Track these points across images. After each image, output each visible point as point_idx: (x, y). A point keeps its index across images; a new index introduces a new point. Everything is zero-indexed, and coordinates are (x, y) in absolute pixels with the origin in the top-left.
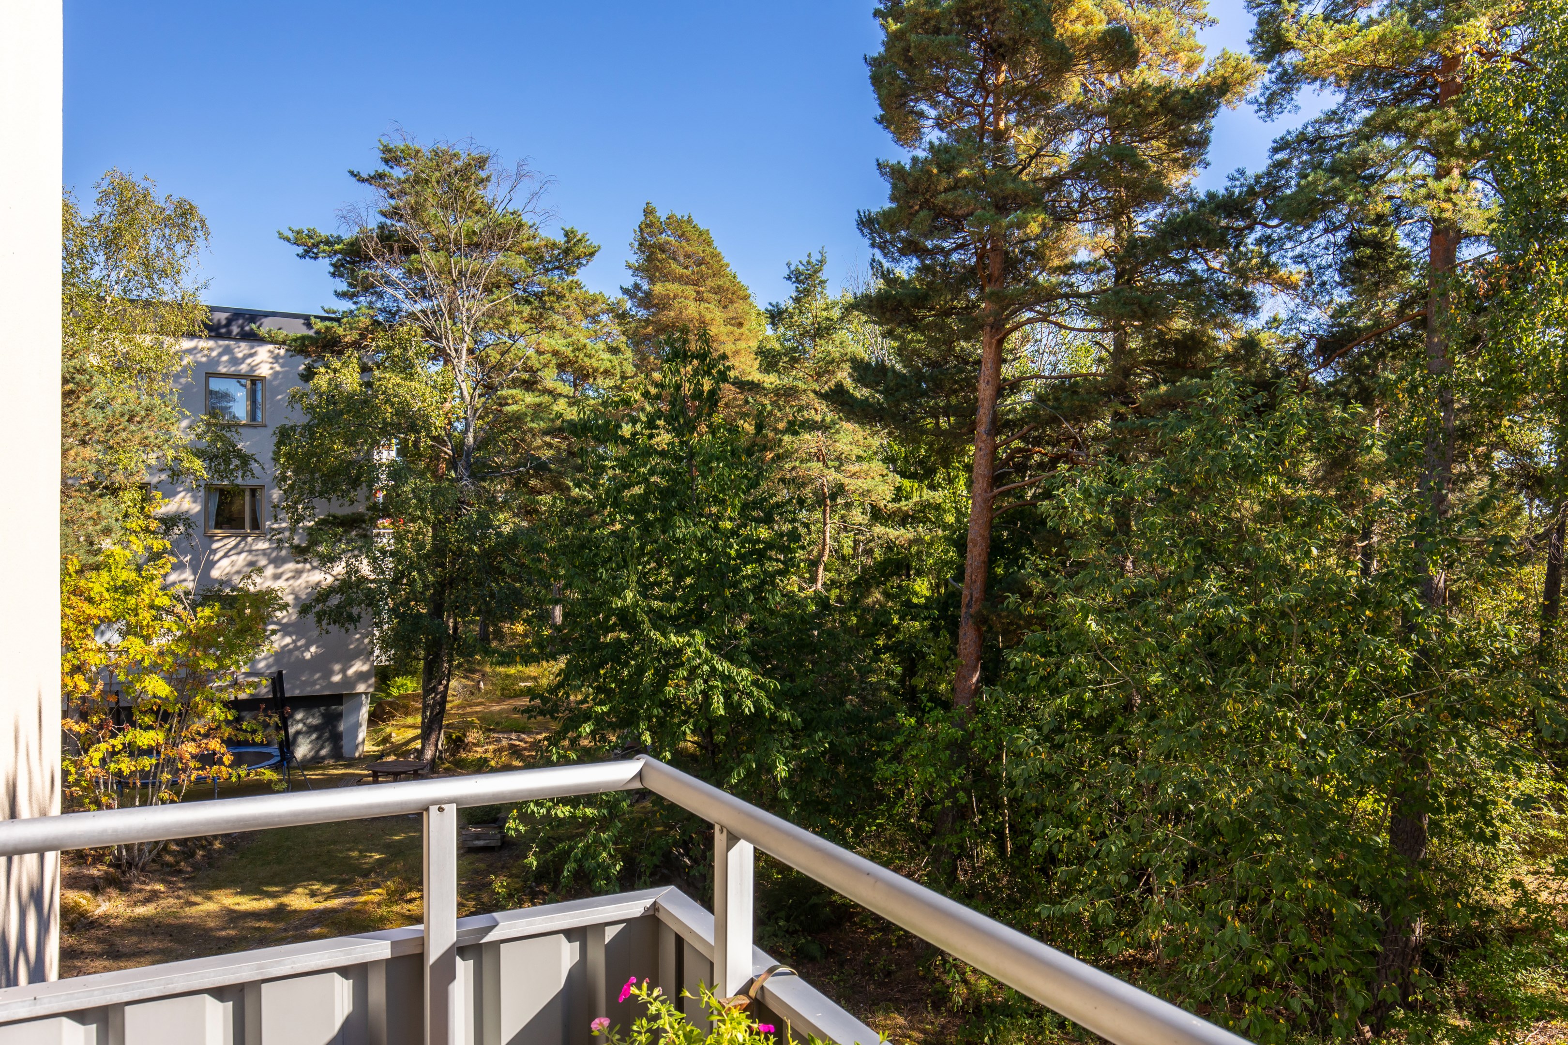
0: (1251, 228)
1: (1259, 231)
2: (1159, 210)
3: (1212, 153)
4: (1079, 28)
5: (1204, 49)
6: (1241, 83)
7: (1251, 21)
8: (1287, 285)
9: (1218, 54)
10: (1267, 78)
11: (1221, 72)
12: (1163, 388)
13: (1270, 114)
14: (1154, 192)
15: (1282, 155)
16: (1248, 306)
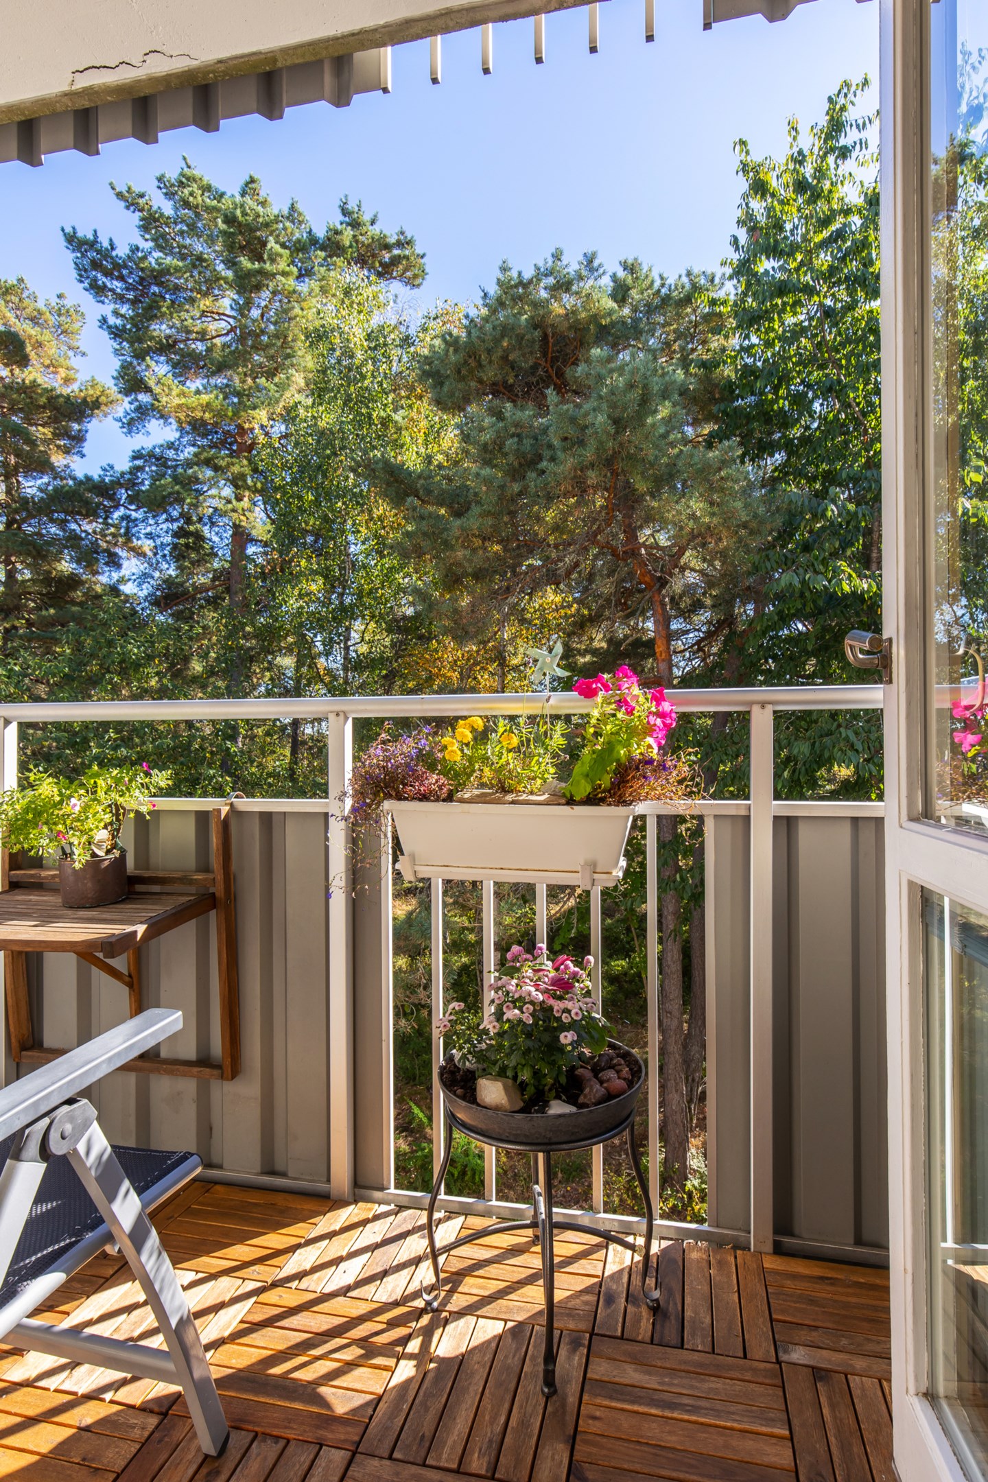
0: (117, 507)
1: (121, 512)
2: (45, 479)
3: (87, 447)
5: (77, 371)
6: (106, 405)
7: (116, 364)
8: (139, 553)
9: (89, 378)
10: (127, 406)
11: (91, 392)
12: (52, 611)
13: (130, 432)
14: (42, 465)
15: (139, 462)
16: (114, 562)
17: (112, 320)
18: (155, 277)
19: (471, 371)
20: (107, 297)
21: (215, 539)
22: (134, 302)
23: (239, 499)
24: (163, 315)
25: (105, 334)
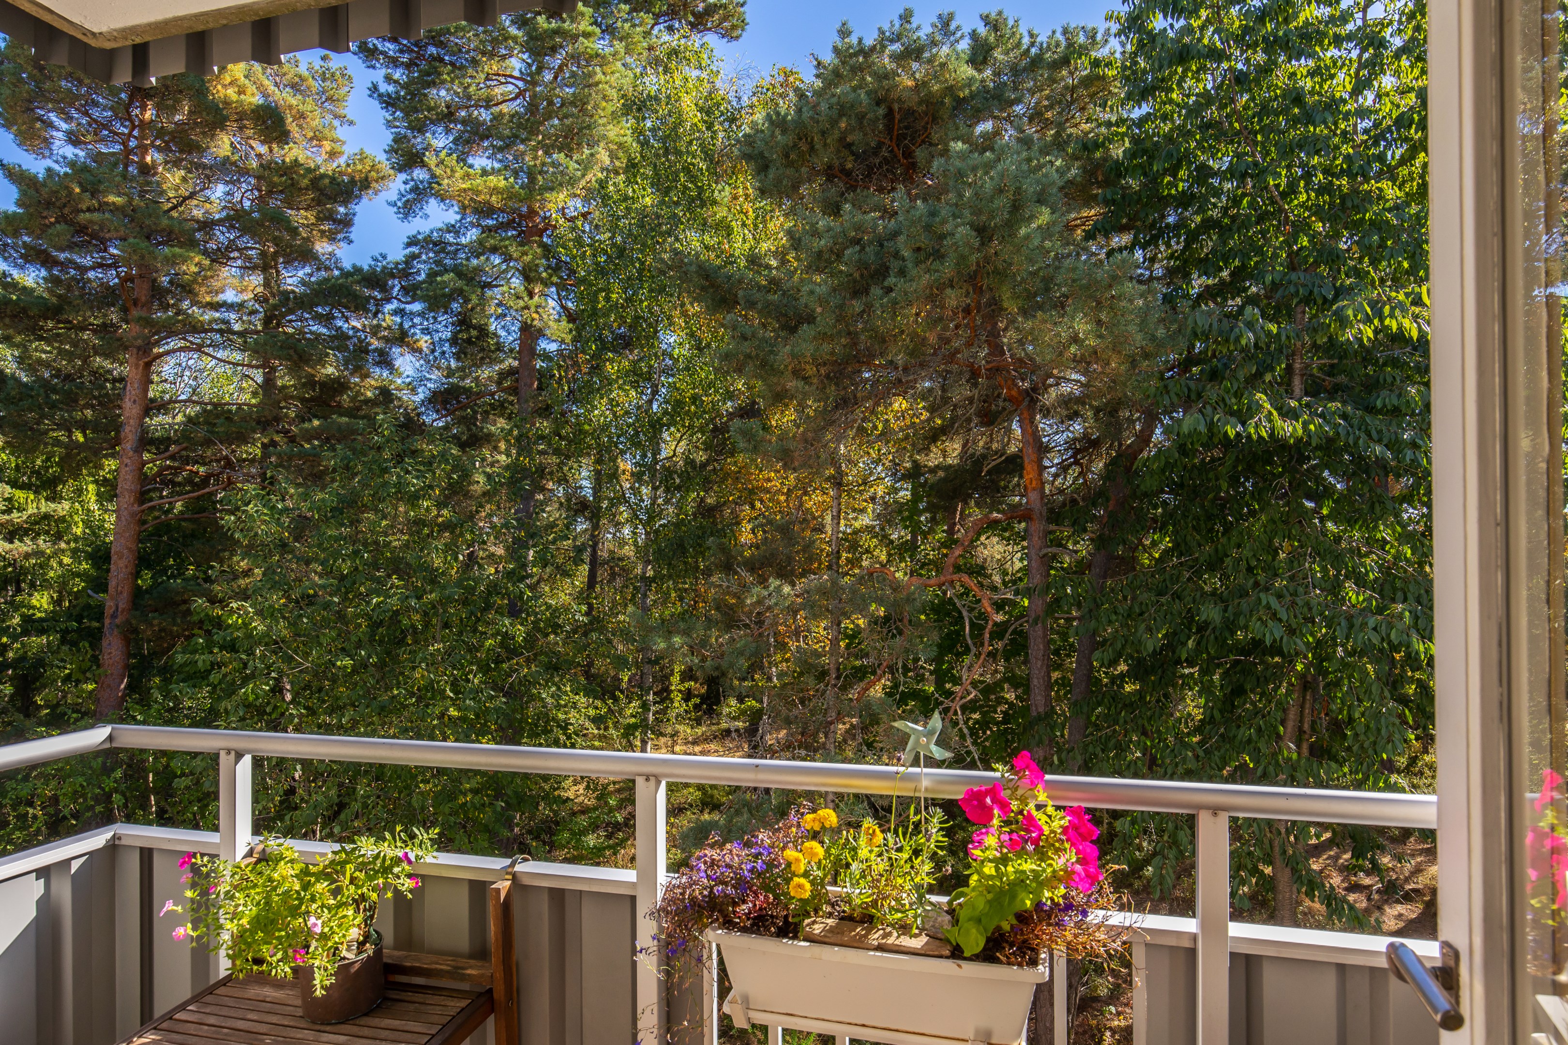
0: (388, 300)
1: (394, 304)
2: (308, 270)
3: (355, 233)
4: (231, 93)
5: (344, 143)
6: (377, 181)
7: (387, 138)
8: (414, 349)
9: (357, 151)
10: (401, 185)
11: (359, 167)
12: (316, 423)
13: (406, 216)
14: (306, 255)
15: (415, 250)
16: (385, 361)
17: (384, 88)
18: (433, 37)
19: (801, 155)
20: (378, 60)
21: (503, 333)
22: (408, 66)
23: (531, 295)
24: (443, 82)
25: (375, 104)
